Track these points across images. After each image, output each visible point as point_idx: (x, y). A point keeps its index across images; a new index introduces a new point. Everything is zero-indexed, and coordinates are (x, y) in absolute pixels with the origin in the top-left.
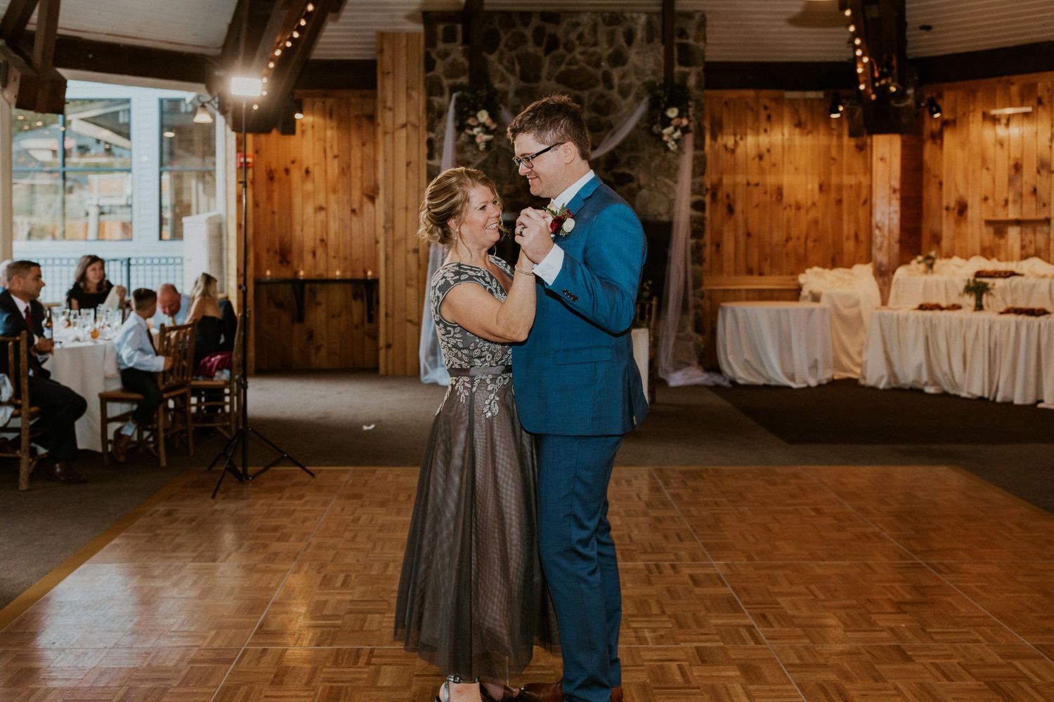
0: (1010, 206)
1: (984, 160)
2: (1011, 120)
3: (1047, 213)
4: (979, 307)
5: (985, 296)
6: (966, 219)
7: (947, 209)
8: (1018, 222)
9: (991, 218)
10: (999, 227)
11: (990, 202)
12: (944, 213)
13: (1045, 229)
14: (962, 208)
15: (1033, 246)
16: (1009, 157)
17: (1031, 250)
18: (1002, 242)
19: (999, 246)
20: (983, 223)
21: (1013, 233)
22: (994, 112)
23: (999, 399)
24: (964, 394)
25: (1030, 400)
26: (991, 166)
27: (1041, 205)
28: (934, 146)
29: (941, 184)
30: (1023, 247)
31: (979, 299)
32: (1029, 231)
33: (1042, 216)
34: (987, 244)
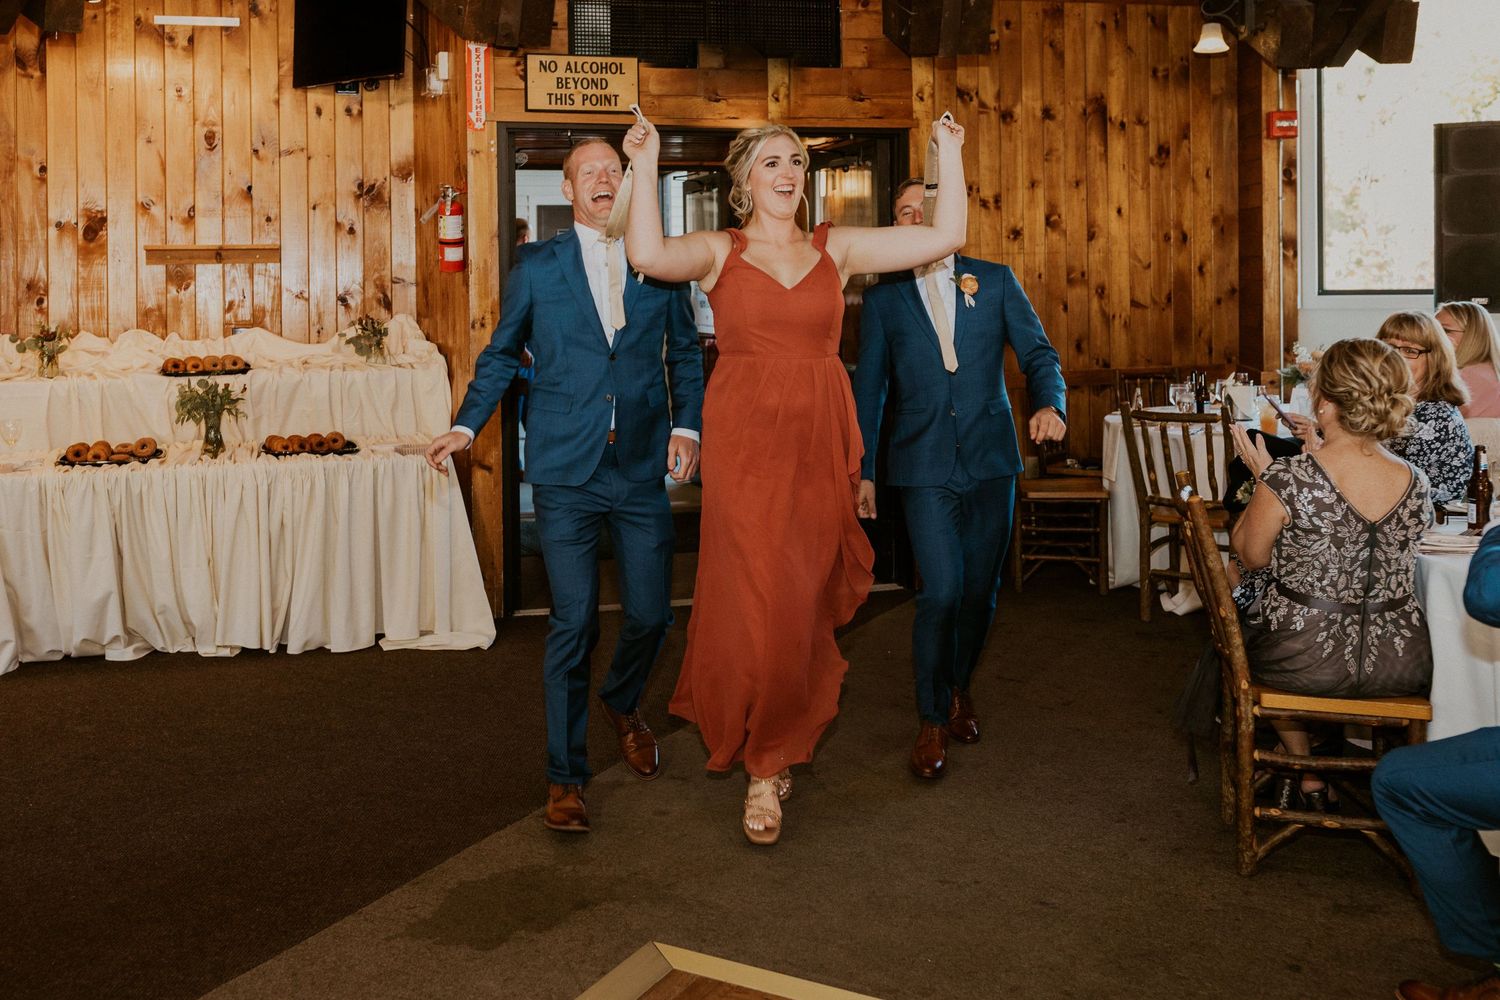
0: (200, 220)
1: (138, 120)
2: (195, 41)
3: (274, 235)
4: (214, 446)
5: (226, 418)
6: (103, 247)
7: (59, 225)
8: (219, 255)
9: (158, 244)
10: (178, 265)
11: (156, 211)
12: (53, 232)
13: (272, 267)
14: (95, 226)
15: (248, 302)
16: (195, 120)
17: (245, 313)
18: (184, 295)
19: (177, 304)
20: (143, 255)
21: (207, 275)
22: (159, 20)
23: (294, 648)
24: (206, 650)
25: (365, 641)
26: (157, 135)
27: (264, 219)
28: (25, 81)
29: (43, 169)
30: (230, 307)
31: (214, 427)
32: (237, 272)
33: (266, 240)
34: (151, 303)
